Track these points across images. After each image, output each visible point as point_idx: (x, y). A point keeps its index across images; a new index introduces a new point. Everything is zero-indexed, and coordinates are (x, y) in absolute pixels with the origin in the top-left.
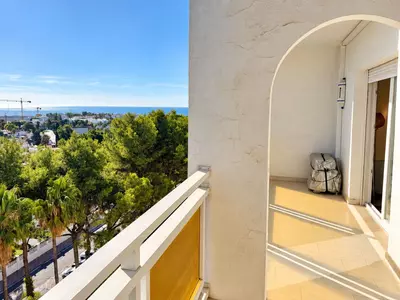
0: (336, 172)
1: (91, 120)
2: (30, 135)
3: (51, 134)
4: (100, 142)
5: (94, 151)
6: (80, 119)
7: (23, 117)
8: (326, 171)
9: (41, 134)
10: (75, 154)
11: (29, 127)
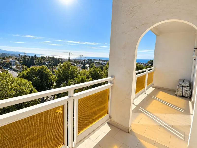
0: (189, 88)
1: (101, 62)
2: (82, 66)
3: (88, 66)
4: (102, 70)
5: (100, 72)
6: (98, 61)
7: (81, 60)
8: (183, 87)
9: (85, 66)
10: (93, 73)
11: (82, 63)
